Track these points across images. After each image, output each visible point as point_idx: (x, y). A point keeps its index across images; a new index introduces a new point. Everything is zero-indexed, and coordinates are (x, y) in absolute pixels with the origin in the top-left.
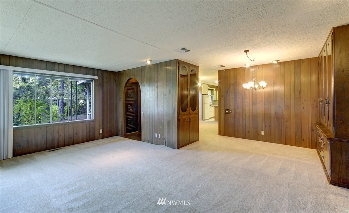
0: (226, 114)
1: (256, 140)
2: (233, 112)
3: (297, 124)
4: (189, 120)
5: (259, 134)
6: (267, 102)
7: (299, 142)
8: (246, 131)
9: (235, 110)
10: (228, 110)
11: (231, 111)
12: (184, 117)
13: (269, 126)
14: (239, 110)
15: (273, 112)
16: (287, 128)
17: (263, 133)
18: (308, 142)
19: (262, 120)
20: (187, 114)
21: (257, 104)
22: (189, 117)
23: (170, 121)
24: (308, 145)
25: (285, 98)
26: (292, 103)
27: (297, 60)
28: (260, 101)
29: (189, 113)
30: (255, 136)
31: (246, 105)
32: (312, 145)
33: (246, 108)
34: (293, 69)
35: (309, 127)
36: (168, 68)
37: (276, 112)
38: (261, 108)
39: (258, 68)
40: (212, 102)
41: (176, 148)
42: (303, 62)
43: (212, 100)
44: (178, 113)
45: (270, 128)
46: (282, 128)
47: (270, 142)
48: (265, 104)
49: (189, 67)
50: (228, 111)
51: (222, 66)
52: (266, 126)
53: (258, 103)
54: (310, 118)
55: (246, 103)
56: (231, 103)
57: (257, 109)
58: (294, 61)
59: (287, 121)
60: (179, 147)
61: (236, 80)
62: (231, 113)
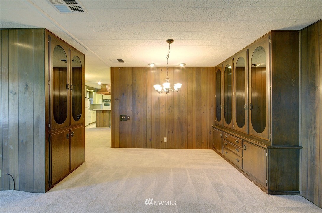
0: (122, 122)
1: (158, 148)
2: (131, 118)
3: (198, 128)
4: (70, 136)
5: (162, 142)
6: (170, 107)
7: (199, 145)
8: (147, 139)
9: (133, 116)
10: (124, 116)
11: (128, 118)
12: (59, 133)
13: (172, 132)
14: (139, 116)
15: (176, 117)
16: (189, 132)
17: (165, 139)
18: (206, 143)
19: (165, 126)
20: (66, 126)
21: (160, 110)
22: (70, 130)
23: (27, 142)
24: (206, 146)
25: (188, 103)
26: (194, 108)
27: (198, 67)
28: (163, 105)
29: (70, 124)
30: (158, 144)
31: (147, 111)
32: (209, 146)
33: (147, 114)
34: (195, 75)
35: (207, 130)
36: (20, 45)
37: (179, 117)
38: (164, 113)
39: (162, 70)
40: (90, 105)
41: (44, 191)
42: (203, 70)
43: (90, 104)
44: (47, 126)
45: (173, 133)
46: (185, 133)
47: (173, 148)
48: (169, 109)
49: (70, 51)
50: (124, 118)
51: (120, 61)
52: (169, 132)
53: (161, 108)
54: (208, 122)
55: (148, 108)
56: (128, 108)
57: (160, 114)
58: (196, 67)
59: (189, 126)
60: (49, 187)
61: (136, 80)
62: (129, 119)
